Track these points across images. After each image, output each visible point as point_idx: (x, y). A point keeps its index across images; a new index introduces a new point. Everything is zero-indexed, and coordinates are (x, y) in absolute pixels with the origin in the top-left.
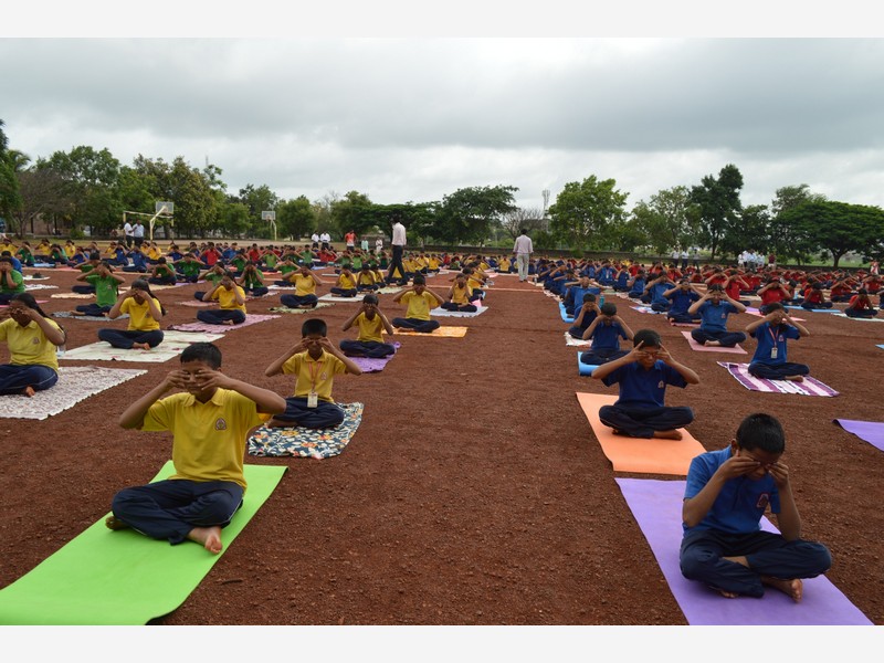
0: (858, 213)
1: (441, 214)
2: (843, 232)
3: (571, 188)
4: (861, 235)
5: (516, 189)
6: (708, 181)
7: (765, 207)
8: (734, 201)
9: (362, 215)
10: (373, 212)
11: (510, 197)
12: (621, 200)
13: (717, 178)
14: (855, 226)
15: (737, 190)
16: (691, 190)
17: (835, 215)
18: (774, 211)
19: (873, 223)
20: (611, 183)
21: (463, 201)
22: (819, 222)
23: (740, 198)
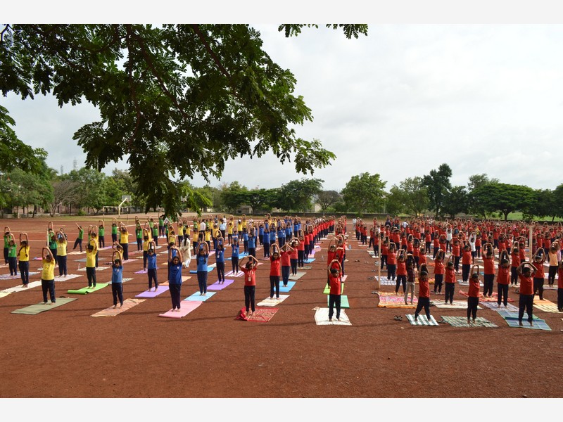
0: (513, 190)
1: (279, 195)
2: (503, 201)
3: (355, 179)
4: (514, 202)
5: (323, 181)
6: (433, 173)
7: (465, 187)
8: (447, 183)
9: (236, 197)
10: (243, 195)
11: (320, 185)
12: (383, 185)
13: (438, 170)
14: (511, 197)
15: (449, 178)
16: (423, 178)
17: (500, 191)
18: (470, 189)
19: (521, 196)
20: (377, 176)
21: (292, 187)
22: (492, 196)
23: (450, 182)
